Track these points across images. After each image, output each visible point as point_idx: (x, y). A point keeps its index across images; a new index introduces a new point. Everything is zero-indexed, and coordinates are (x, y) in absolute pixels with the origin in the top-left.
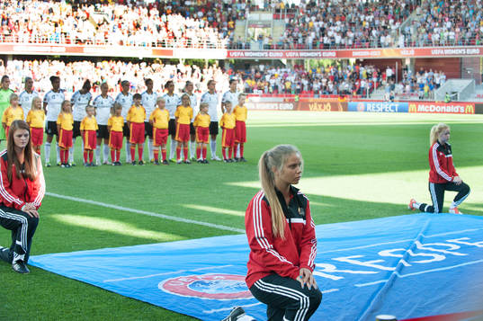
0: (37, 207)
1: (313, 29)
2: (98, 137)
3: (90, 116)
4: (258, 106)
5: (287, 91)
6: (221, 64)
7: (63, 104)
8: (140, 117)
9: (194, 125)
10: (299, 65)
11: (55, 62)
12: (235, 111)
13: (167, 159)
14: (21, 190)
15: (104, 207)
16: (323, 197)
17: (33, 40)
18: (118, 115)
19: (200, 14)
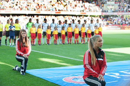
0: (28, 56)
1: (126, 6)
2: (58, 36)
3: (55, 30)
4: (110, 28)
5: (119, 24)
6: (100, 16)
7: (48, 27)
8: (70, 30)
9: (87, 33)
10: (122, 17)
11: (52, 16)
12: (98, 29)
13: (78, 42)
14: (23, 50)
15: (55, 56)
16: (116, 53)
17: (46, 10)
18: (64, 30)
19: (94, 2)
